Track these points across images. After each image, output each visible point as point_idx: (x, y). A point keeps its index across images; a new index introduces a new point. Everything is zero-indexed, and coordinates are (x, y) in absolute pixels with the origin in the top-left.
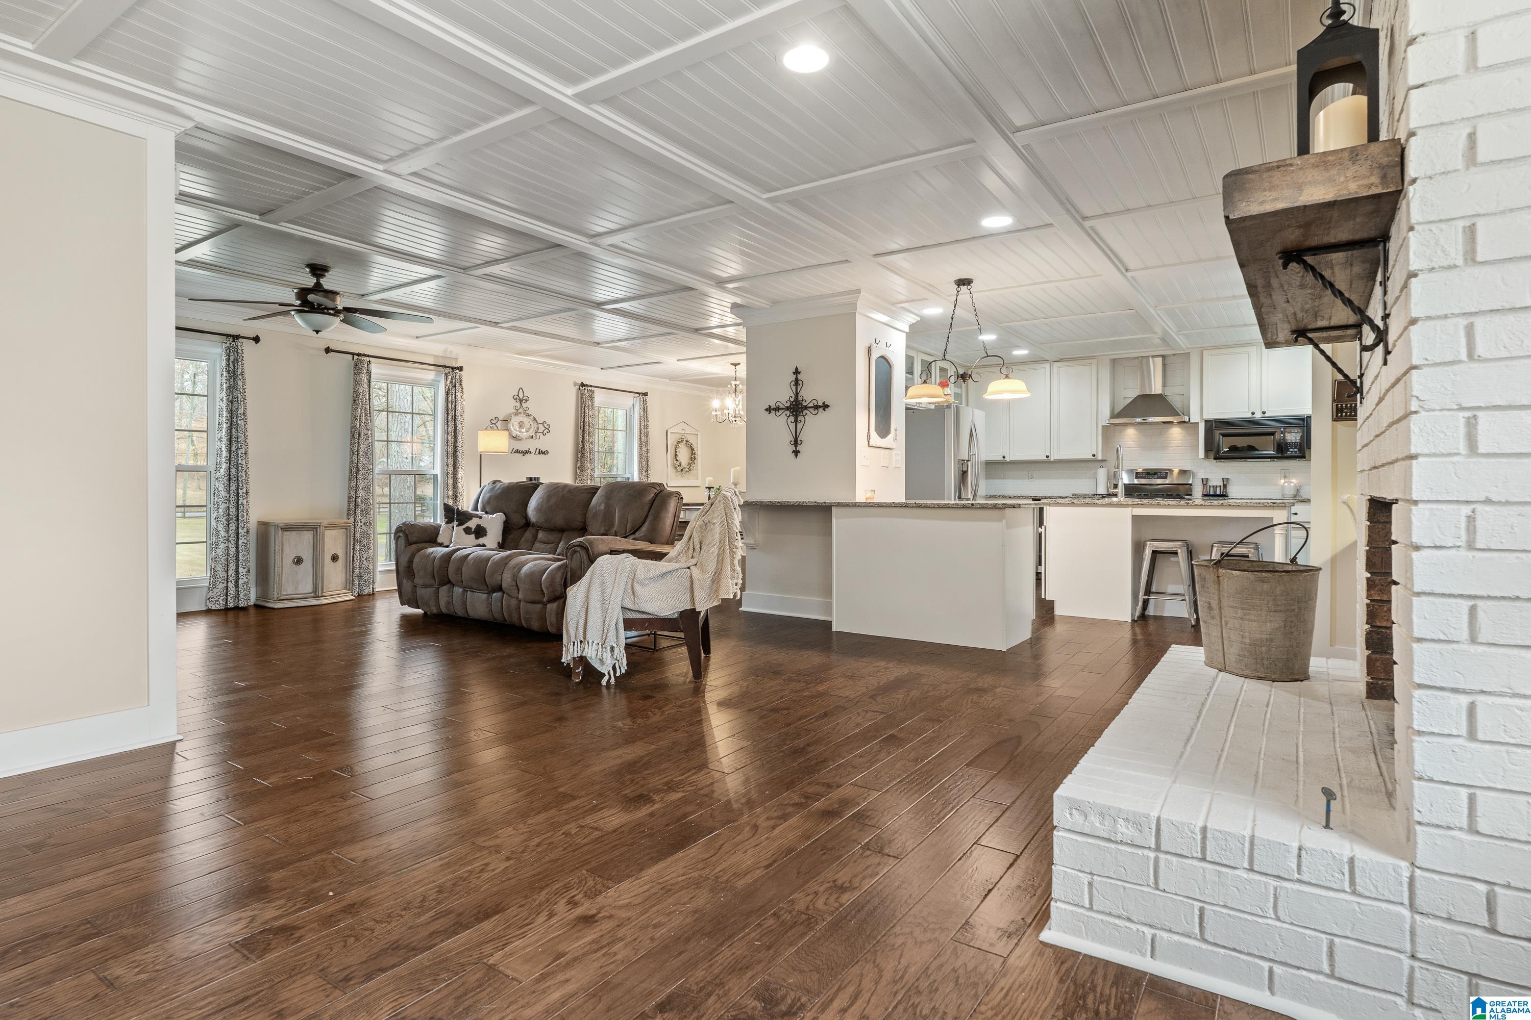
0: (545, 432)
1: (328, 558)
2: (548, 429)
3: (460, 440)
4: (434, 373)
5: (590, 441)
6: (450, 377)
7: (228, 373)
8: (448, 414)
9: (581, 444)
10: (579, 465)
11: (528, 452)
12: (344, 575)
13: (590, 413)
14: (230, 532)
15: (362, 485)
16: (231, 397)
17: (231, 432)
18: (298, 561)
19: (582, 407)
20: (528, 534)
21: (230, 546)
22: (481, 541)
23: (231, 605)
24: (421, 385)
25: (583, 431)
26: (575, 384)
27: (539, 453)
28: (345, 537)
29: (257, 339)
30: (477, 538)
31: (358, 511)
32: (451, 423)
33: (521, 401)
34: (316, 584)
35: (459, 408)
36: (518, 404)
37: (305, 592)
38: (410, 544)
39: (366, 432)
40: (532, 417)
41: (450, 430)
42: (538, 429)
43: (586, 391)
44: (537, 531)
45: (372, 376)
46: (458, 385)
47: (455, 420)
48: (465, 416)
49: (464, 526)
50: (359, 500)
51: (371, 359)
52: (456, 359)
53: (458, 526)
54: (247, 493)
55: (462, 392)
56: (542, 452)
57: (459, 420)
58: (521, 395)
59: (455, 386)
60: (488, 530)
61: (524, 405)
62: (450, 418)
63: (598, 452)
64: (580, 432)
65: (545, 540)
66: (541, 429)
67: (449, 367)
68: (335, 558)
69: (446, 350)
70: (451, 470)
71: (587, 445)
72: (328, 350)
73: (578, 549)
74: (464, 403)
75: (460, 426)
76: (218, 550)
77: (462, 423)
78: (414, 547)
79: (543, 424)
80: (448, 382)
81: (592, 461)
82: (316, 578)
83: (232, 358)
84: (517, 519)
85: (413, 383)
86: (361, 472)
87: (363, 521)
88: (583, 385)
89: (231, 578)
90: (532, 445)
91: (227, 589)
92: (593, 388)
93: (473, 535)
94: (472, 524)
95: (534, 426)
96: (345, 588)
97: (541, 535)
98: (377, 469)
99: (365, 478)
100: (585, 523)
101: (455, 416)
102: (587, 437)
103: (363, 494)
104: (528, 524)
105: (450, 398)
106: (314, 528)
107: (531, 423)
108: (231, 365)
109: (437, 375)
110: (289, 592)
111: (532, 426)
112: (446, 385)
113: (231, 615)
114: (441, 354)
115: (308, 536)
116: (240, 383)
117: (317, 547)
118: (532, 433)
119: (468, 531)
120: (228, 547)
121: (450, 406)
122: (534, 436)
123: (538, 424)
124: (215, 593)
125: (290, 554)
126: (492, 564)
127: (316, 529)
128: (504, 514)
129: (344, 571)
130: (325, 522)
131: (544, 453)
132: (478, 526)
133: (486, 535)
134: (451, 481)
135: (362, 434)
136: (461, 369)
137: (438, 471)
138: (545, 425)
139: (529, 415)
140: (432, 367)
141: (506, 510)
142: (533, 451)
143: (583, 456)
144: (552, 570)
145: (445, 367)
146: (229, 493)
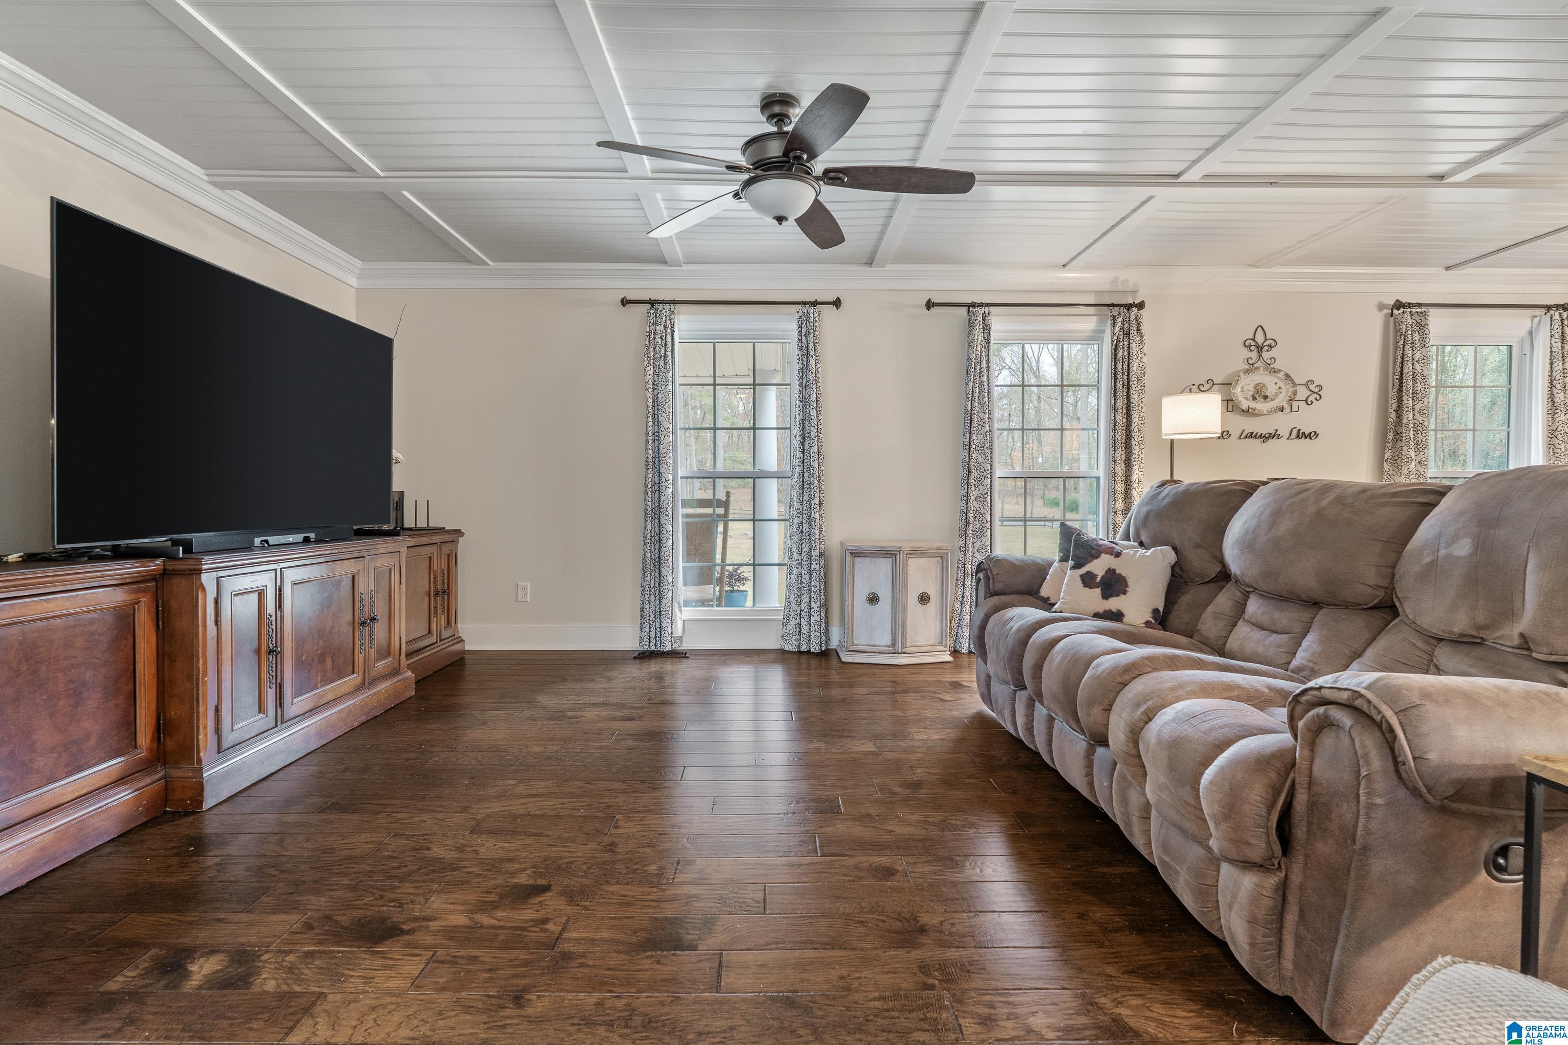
0: (1312, 398)
1: (912, 598)
2: (1318, 393)
3: (1135, 419)
4: (1095, 319)
5: (1417, 408)
6: (1120, 320)
7: (801, 350)
8: (1115, 380)
9: (1393, 415)
10: (1388, 455)
11: (1274, 435)
12: (938, 624)
13: (1418, 355)
14: (803, 554)
15: (976, 493)
16: (804, 380)
17: (804, 427)
18: (873, 599)
19: (1396, 348)
20: (1224, 600)
21: (803, 572)
22: (1114, 604)
23: (804, 648)
24: (1073, 341)
25: (1400, 390)
26: (1381, 307)
27: (1298, 437)
28: (939, 568)
29: (837, 303)
30: (1105, 596)
31: (970, 532)
32: (1121, 394)
33: (1260, 349)
34: (895, 634)
35: (1135, 367)
36: (1254, 355)
37: (882, 643)
38: (992, 595)
39: (981, 415)
40: (1281, 375)
41: (1119, 404)
42: (1295, 393)
43: (1407, 316)
44: (1246, 596)
45: (992, 334)
46: (1133, 331)
47: (1128, 389)
48: (1147, 380)
49: (1083, 571)
50: (970, 515)
51: (991, 309)
52: (1134, 292)
53: (1073, 568)
54: (820, 504)
55: (1142, 342)
56: (1301, 435)
57: (1134, 387)
58: (1260, 339)
59: (1128, 334)
60: (1130, 583)
61: (1266, 355)
62: (1119, 385)
63: (1436, 430)
64: (1392, 393)
65: (1264, 619)
66: (1302, 393)
67: (1122, 305)
68: (924, 599)
69: (1115, 281)
70: (1120, 469)
71: (1408, 416)
72: (930, 305)
73: (1345, 719)
74: (1144, 359)
75: (1136, 396)
76: (792, 576)
77: (1141, 392)
78: (995, 599)
79: (1307, 385)
80: (1117, 329)
81: (1420, 447)
82: (896, 627)
83: (804, 330)
84: (1198, 561)
85: (1061, 340)
86: (975, 474)
87: (977, 545)
88: (1399, 305)
89: (803, 614)
90: (1283, 423)
91: (800, 628)
92: (1423, 309)
93: (1098, 590)
94: (1098, 567)
95: (1287, 390)
96: (940, 643)
97: (1254, 606)
98: (999, 472)
99: (980, 482)
100: (1390, 590)
101: (1128, 382)
102: (1408, 401)
103: (977, 506)
104: (1224, 576)
105: (1120, 354)
106: (892, 554)
107: (1280, 384)
108: (804, 340)
109: (1101, 322)
110: (863, 642)
111: (1283, 390)
112: (1113, 334)
113: (804, 659)
114: (1107, 288)
115: (885, 565)
116: (812, 362)
117: (898, 582)
118: (1281, 400)
119: (1088, 580)
120: (800, 573)
121: (1119, 366)
122: (1286, 406)
123: (1295, 385)
124: (788, 630)
125: (861, 591)
126: (1091, 677)
127: (895, 555)
128: (1175, 549)
129: (939, 617)
130: (906, 547)
131: (1308, 436)
132: (1111, 572)
133: (1125, 593)
134: (1120, 487)
135: (976, 420)
136: (1141, 306)
137: (1101, 472)
138: (1312, 387)
139: (1276, 371)
140: (1092, 310)
141: (1177, 543)
142: (1284, 432)
143: (1398, 435)
144: (1235, 763)
145: (1113, 305)
146: (802, 504)
